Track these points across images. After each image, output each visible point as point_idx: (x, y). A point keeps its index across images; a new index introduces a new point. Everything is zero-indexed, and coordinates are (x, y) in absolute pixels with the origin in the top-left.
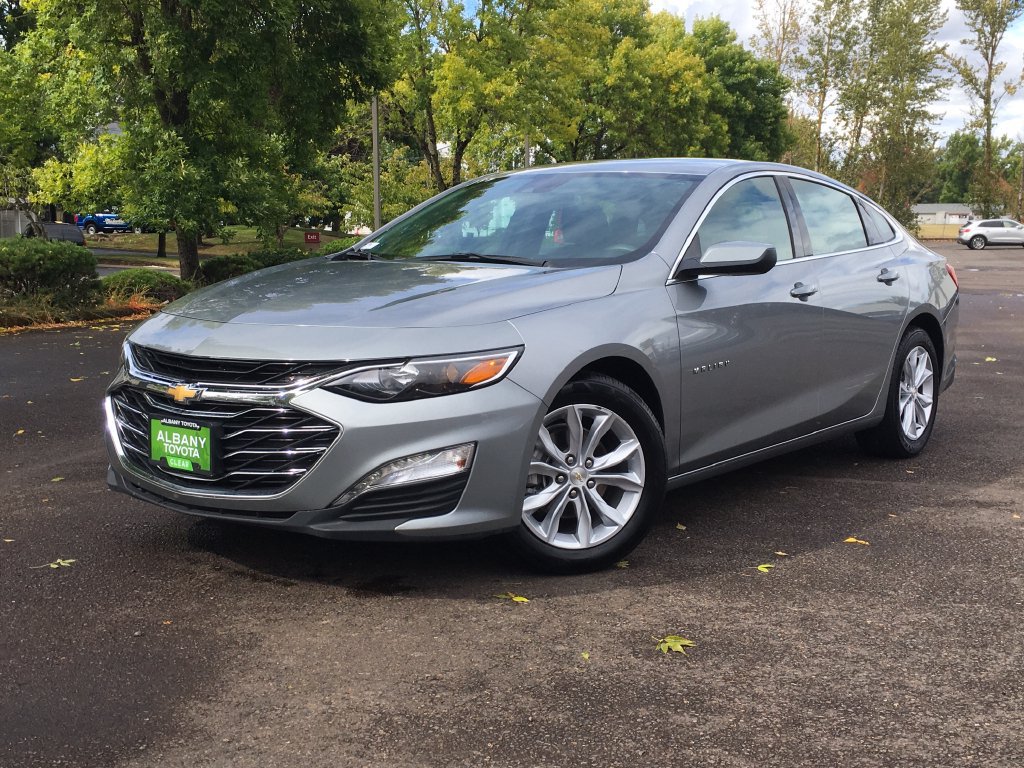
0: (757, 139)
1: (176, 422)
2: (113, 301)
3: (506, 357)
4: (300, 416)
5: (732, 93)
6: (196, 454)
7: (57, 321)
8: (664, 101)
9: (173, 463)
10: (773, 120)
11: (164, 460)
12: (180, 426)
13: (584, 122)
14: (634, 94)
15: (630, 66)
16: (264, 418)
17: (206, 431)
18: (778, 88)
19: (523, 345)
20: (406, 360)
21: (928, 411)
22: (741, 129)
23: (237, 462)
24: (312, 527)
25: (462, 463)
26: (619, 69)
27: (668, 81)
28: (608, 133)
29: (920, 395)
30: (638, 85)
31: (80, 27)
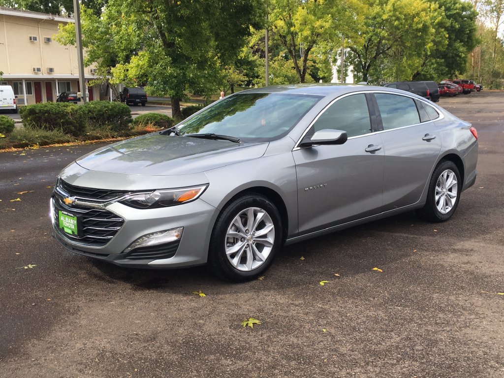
0: (460, 42)
1: (66, 213)
2: (140, 128)
3: (200, 189)
4: (110, 214)
5: (449, 19)
6: (73, 227)
7: (113, 137)
8: (410, 26)
9: (66, 230)
10: (469, 32)
11: (63, 228)
12: (68, 215)
13: (372, 36)
14: (396, 23)
15: (395, 10)
16: (98, 213)
17: (75, 218)
18: (473, 17)
19: (209, 183)
20: (154, 190)
21: (453, 201)
22: (453, 37)
23: (88, 231)
24: (115, 261)
25: (177, 236)
26: (390, 11)
27: (414, 17)
28: (383, 41)
29: (449, 193)
30: (398, 19)
31: (127, 6)
